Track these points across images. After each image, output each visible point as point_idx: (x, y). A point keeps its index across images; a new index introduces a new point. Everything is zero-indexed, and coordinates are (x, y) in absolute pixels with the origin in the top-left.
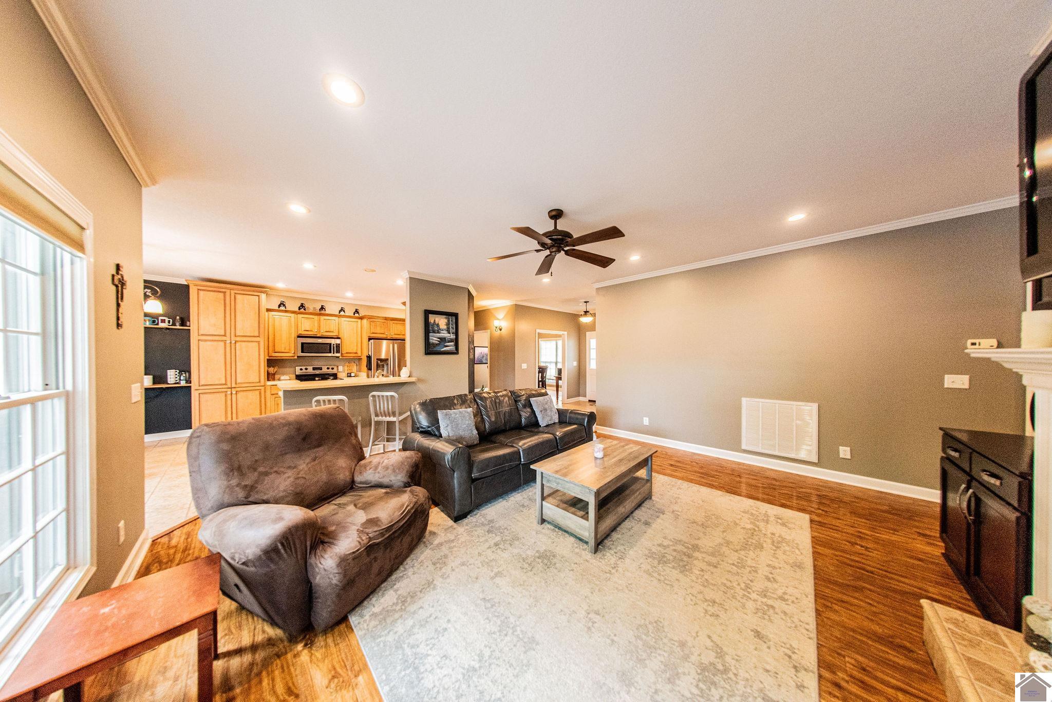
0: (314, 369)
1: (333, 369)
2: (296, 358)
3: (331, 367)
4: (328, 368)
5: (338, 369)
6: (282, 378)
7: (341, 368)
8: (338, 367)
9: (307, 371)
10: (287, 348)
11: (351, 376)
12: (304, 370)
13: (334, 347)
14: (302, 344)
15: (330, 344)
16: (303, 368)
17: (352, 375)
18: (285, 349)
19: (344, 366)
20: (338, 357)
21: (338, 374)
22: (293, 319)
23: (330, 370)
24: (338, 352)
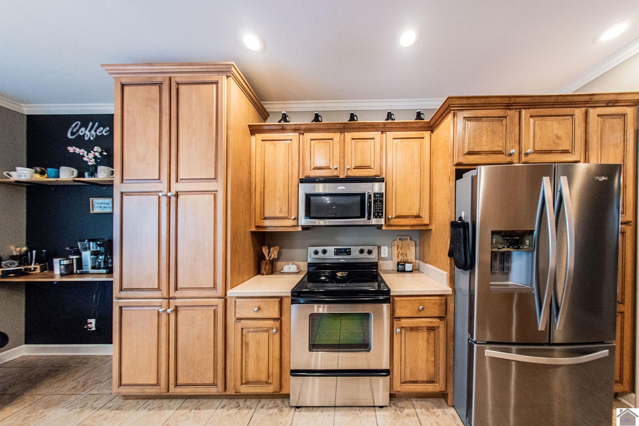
0: (338, 252)
1: (370, 252)
2: (300, 229)
3: (366, 249)
4: (362, 251)
5: (379, 253)
6: (286, 269)
7: (385, 252)
8: (379, 248)
9: (326, 256)
10: (285, 209)
11: (404, 271)
12: (321, 255)
13: (370, 203)
14: (308, 197)
15: (362, 195)
16: (320, 249)
17: (408, 267)
18: (281, 211)
19: (390, 247)
20: (379, 227)
21: (380, 262)
22: (295, 143)
23: (365, 255)
24: (378, 215)
